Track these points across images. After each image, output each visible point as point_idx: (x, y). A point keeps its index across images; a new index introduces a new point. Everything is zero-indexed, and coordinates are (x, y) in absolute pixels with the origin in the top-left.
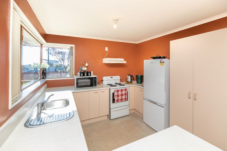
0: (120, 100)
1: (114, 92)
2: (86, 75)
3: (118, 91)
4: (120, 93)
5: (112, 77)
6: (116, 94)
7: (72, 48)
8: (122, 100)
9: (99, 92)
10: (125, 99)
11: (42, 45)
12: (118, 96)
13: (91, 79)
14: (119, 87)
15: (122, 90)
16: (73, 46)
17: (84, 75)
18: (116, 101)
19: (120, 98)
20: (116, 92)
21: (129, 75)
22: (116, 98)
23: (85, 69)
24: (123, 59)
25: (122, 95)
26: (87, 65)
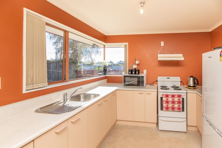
0: (170, 109)
1: (162, 96)
2: (133, 73)
3: (167, 96)
4: (170, 99)
5: (169, 78)
6: (164, 99)
7: (125, 46)
8: (173, 108)
9: (144, 93)
10: (179, 109)
11: (104, 46)
12: (167, 102)
13: (139, 78)
14: (171, 91)
15: (173, 96)
16: (127, 44)
17: (132, 73)
18: (164, 108)
19: (170, 105)
20: (164, 96)
21: (191, 77)
22: (165, 105)
23: (135, 67)
24: (181, 55)
25: (173, 102)
26: (137, 62)
